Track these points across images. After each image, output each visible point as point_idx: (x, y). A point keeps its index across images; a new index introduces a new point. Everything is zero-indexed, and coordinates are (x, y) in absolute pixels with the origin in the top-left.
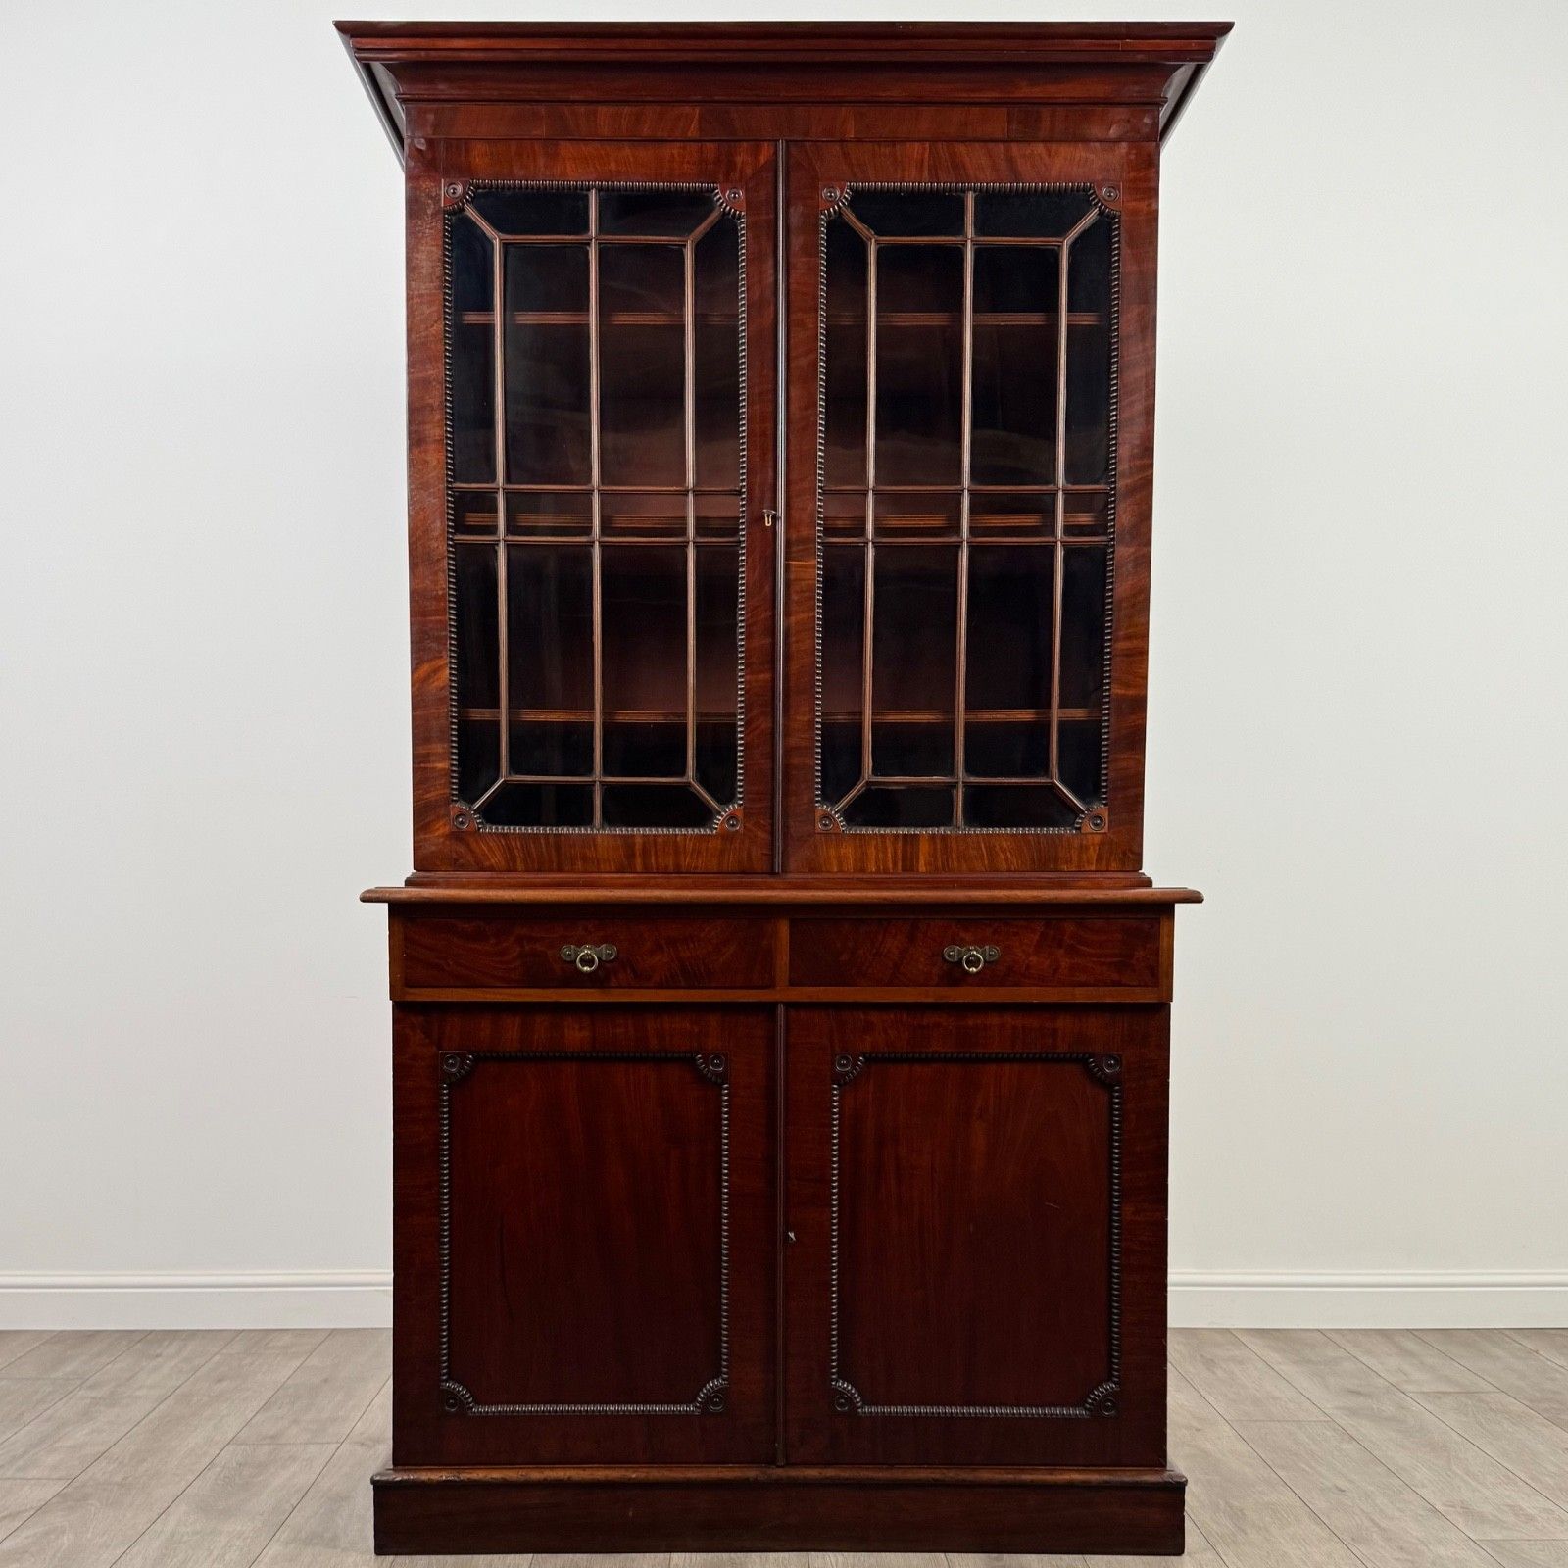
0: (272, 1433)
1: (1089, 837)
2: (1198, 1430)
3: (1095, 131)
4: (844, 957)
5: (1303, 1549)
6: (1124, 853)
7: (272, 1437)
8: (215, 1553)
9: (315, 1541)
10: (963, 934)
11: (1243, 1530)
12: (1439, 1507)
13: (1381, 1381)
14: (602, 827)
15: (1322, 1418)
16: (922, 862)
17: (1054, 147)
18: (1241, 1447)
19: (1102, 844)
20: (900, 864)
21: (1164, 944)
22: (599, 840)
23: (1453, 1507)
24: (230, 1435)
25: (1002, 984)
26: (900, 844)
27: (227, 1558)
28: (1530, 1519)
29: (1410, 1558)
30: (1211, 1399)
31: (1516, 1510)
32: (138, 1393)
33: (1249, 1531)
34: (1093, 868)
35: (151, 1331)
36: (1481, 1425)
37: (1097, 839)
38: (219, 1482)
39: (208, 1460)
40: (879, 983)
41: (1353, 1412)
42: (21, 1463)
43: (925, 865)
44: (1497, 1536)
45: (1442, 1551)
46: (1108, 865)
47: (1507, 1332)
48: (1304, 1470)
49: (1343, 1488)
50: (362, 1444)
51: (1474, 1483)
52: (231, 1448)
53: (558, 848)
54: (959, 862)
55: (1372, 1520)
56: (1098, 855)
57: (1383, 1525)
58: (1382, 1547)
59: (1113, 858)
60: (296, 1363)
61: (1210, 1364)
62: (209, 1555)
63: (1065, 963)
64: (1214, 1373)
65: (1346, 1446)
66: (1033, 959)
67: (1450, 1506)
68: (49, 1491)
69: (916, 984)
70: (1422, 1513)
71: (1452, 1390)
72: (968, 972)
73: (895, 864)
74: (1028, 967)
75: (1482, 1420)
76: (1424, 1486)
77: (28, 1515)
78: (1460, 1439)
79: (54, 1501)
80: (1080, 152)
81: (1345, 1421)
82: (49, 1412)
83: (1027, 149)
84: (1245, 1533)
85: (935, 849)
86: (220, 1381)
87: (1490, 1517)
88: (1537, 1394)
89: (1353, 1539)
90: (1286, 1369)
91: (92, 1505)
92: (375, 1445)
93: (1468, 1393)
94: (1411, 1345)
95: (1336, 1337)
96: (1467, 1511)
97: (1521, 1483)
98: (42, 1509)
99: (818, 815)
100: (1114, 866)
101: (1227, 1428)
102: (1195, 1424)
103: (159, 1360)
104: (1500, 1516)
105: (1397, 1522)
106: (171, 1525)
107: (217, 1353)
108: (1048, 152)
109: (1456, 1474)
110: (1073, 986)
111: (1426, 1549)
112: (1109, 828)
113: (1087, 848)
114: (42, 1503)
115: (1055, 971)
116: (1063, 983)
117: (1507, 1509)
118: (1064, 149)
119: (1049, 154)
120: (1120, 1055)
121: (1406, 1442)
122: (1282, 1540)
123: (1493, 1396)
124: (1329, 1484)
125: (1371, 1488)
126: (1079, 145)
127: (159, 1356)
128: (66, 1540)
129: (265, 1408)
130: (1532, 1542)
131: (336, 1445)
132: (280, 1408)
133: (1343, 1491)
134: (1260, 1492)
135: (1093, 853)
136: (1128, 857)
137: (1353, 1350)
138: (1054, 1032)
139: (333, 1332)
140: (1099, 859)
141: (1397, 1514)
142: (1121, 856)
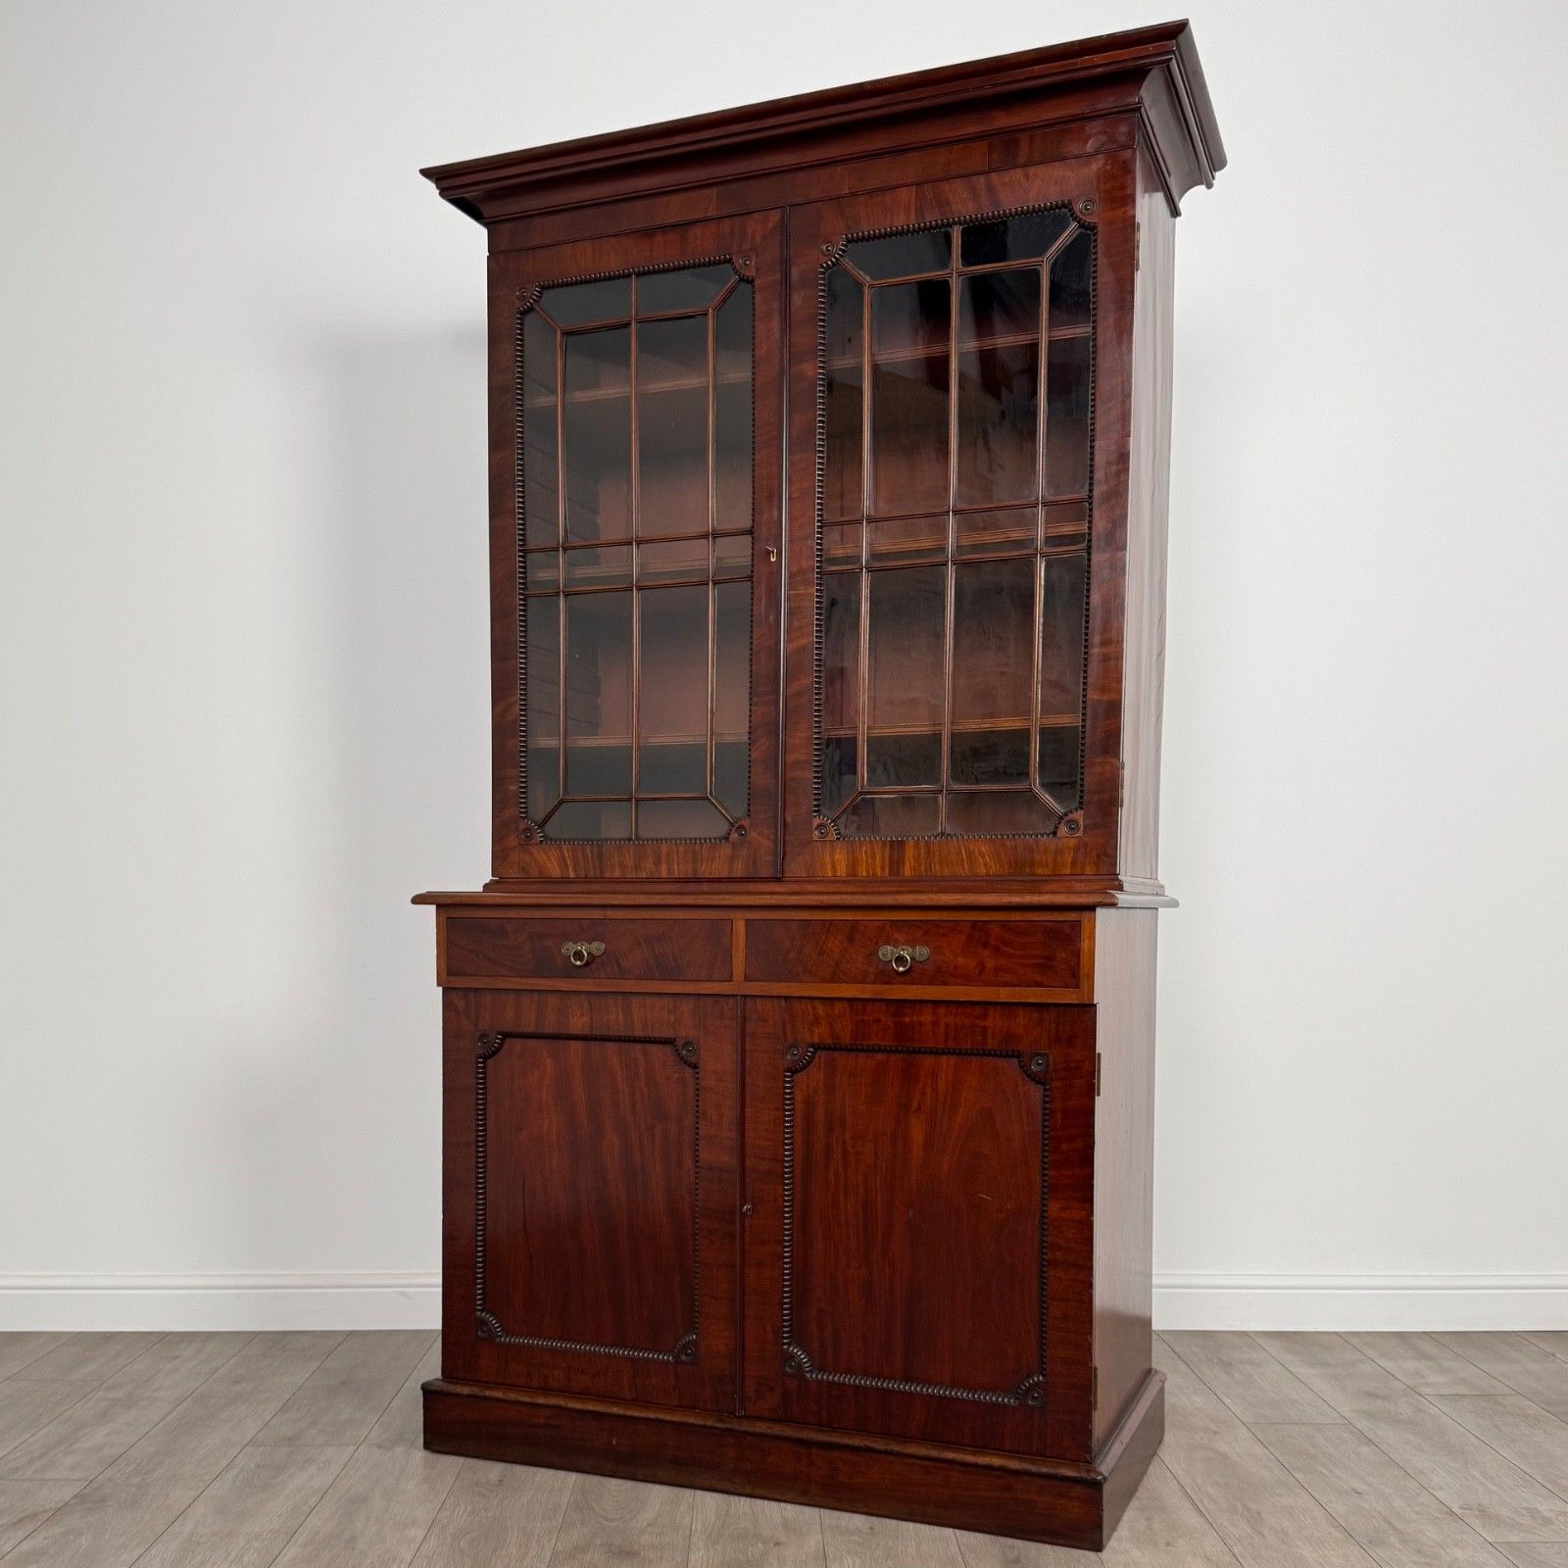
0: (290, 1435)
1: (1064, 840)
2: (1215, 1433)
3: (1073, 148)
4: (792, 956)
5: (1321, 1553)
6: (1099, 856)
7: (290, 1439)
8: (233, 1554)
9: (332, 1542)
10: (896, 936)
11: (1259, 1533)
12: (1456, 1510)
13: (1397, 1383)
15: (1342, 1422)
16: (907, 867)
17: (1032, 170)
18: (1259, 1450)
19: (1077, 848)
20: (887, 870)
21: (1085, 945)
23: (1471, 1510)
24: (249, 1437)
25: (931, 983)
26: (887, 852)
27: (246, 1559)
28: (1547, 1521)
29: (1427, 1560)
30: (1228, 1401)
31: (1533, 1513)
32: (156, 1394)
33: (1266, 1533)
34: (1068, 872)
35: (171, 1333)
36: (1498, 1428)
37: (1072, 842)
38: (237, 1484)
39: (225, 1462)
40: (824, 980)
41: (1370, 1415)
42: (39, 1464)
43: (910, 869)
44: (1515, 1538)
45: (1458, 1553)
46: (1082, 869)
47: (1523, 1335)
48: (1321, 1472)
49: (1360, 1491)
50: (380, 1447)
51: (1491, 1487)
52: (249, 1449)
53: (600, 857)
54: (941, 867)
55: (1390, 1523)
56: (1073, 859)
57: (1399, 1527)
58: (1399, 1550)
59: (1088, 861)
60: (315, 1365)
61: (1228, 1366)
62: (226, 1557)
63: (990, 964)
64: (1232, 1376)
65: (1364, 1450)
66: (960, 960)
67: (1467, 1509)
68: (67, 1493)
69: (853, 981)
70: (1439, 1516)
71: (1466, 1392)
74: (955, 968)
75: (1499, 1423)
76: (1441, 1489)
77: (47, 1516)
78: (1477, 1442)
79: (73, 1502)
80: (1057, 171)
81: (1362, 1424)
82: (69, 1413)
83: (1007, 176)
84: (1263, 1536)
85: (919, 853)
86: (238, 1382)
87: (1507, 1520)
88: (1554, 1397)
89: (1370, 1542)
90: (1303, 1371)
91: (109, 1506)
92: (392, 1447)
93: (1486, 1396)
94: (1427, 1347)
95: (1354, 1340)
96: (1483, 1513)
97: (1537, 1485)
98: (61, 1511)
100: (1089, 870)
101: (1244, 1430)
102: (1212, 1427)
103: (178, 1361)
104: (1517, 1519)
105: (1414, 1525)
106: (188, 1528)
107: (235, 1355)
108: (1027, 176)
109: (1475, 1478)
110: (999, 986)
111: (1442, 1551)
112: (1084, 833)
113: (1062, 852)
114: (60, 1505)
115: (981, 972)
116: (987, 984)
117: (1524, 1512)
118: (1042, 170)
119: (1028, 178)
120: (1047, 1055)
121: (1423, 1444)
122: (1299, 1543)
123: (1509, 1398)
124: (1346, 1487)
125: (1388, 1490)
126: (1057, 164)
127: (177, 1357)
128: (84, 1541)
129: (284, 1409)
130: (1548, 1545)
131: (352, 1448)
132: (298, 1410)
133: (1360, 1493)
134: (1278, 1495)
135: (1068, 857)
136: (1103, 861)
137: (1370, 1353)
138: (984, 1029)
139: (351, 1334)
140: (1074, 863)
141: (1415, 1517)
142: (1095, 859)
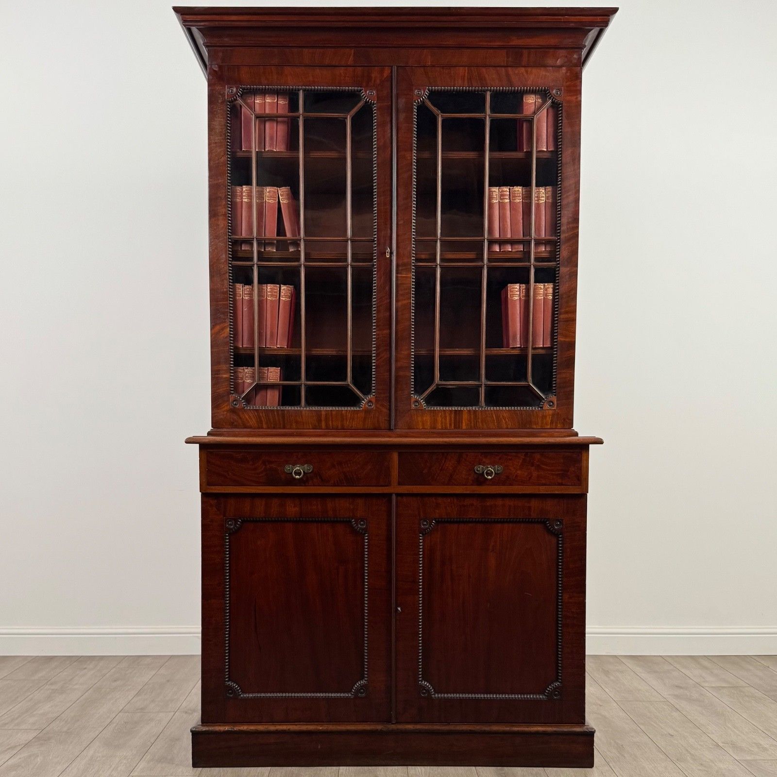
0: (141, 707)
1: (547, 411)
2: (601, 706)
3: (550, 61)
4: (425, 471)
5: (653, 765)
6: (565, 419)
7: (141, 709)
8: (113, 766)
9: (162, 760)
10: (484, 460)
11: (623, 755)
12: (720, 744)
13: (691, 681)
14: (305, 406)
15: (662, 700)
16: (464, 424)
17: (529, 69)
18: (622, 714)
19: (553, 415)
20: (453, 425)
21: (584, 464)
22: (304, 413)
23: (727, 743)
24: (121, 708)
25: (504, 485)
26: (453, 415)
27: (119, 769)
28: (765, 749)
29: (706, 769)
30: (607, 690)
31: (758, 745)
32: (75, 687)
33: (626, 755)
34: (549, 427)
35: (82, 656)
36: (740, 703)
37: (551, 412)
38: (115, 731)
39: (109, 720)
40: (443, 484)
41: (677, 697)
42: (17, 721)
43: (466, 425)
44: (748, 758)
45: (721, 765)
46: (556, 426)
47: (756, 658)
48: (653, 725)
49: (672, 734)
50: (186, 713)
51: (737, 732)
52: (121, 714)
53: (283, 417)
54: (482, 424)
55: (687, 751)
56: (551, 420)
57: (692, 753)
58: (691, 764)
59: (558, 422)
60: (154, 672)
61: (607, 673)
62: (110, 768)
63: (535, 474)
64: (609, 677)
65: (675, 714)
66: (519, 472)
68: (31, 736)
69: (461, 484)
70: (712, 747)
71: (727, 686)
72: (487, 479)
73: (450, 425)
74: (516, 476)
75: (741, 701)
76: (713, 733)
77: (20, 747)
78: (730, 710)
79: (33, 740)
80: (542, 72)
81: (673, 701)
82: (31, 696)
83: (516, 70)
84: (624, 757)
85: (470, 417)
86: (115, 681)
87: (745, 749)
88: (769, 688)
89: (677, 760)
90: (645, 675)
91: (52, 742)
92: (192, 713)
93: (735, 688)
94: (706, 663)
95: (669, 660)
96: (734, 746)
97: (760, 731)
98: (27, 745)
99: (412, 400)
100: (559, 426)
101: (615, 704)
102: (599, 703)
103: (85, 670)
104: (750, 748)
105: (700, 751)
106: (91, 752)
107: (114, 667)
108: (527, 72)
109: (729, 728)
110: (539, 485)
111: (713, 764)
112: (557, 407)
113: (546, 417)
114: (27, 742)
115: (530, 478)
116: (534, 484)
117: (753, 745)
118: (534, 70)
119: (527, 73)
120: (562, 520)
121: (704, 711)
122: (642, 760)
123: (747, 689)
124: (666, 733)
125: (686, 734)
126: (542, 68)
127: (85, 668)
128: (39, 760)
129: (138, 694)
130: (766, 761)
131: (173, 713)
132: (145, 695)
133: (673, 736)
134: (632, 737)
135: (549, 419)
136: (566, 422)
137: (678, 666)
138: (530, 508)
139: (171, 657)
140: (552, 423)
141: (699, 747)
142: (563, 421)
